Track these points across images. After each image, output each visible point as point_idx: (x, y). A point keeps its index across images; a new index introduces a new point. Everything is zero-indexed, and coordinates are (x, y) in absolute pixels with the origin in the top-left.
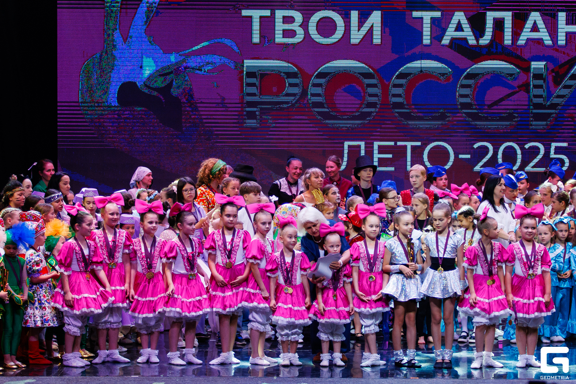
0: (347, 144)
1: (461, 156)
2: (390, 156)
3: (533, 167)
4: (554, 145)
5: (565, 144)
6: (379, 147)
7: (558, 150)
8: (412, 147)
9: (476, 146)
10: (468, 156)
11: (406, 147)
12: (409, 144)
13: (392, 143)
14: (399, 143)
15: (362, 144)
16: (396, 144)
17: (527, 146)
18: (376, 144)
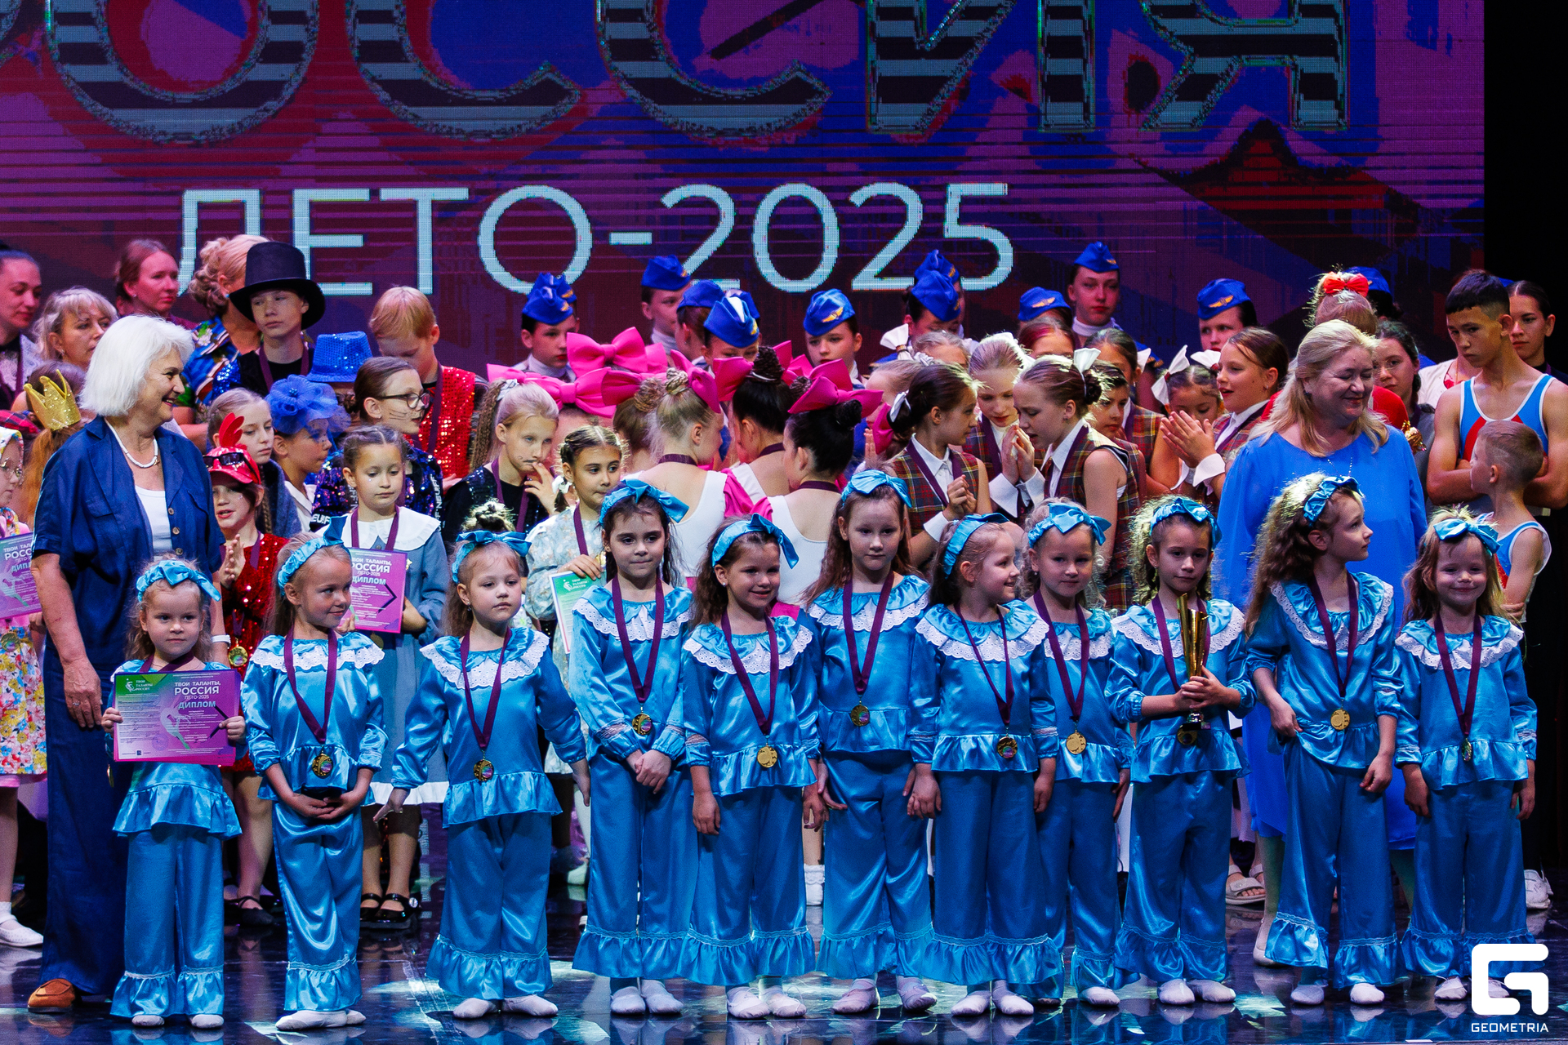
0: (192, 198)
1: (617, 238)
2: (355, 241)
3: (883, 274)
4: (957, 191)
5: (998, 189)
6: (315, 207)
7: (972, 211)
8: (436, 205)
9: (670, 199)
10: (644, 238)
11: (412, 205)
12: (425, 197)
13: (361, 195)
14: (388, 194)
15: (251, 198)
16: (375, 193)
17: (858, 198)
18: (302, 199)
